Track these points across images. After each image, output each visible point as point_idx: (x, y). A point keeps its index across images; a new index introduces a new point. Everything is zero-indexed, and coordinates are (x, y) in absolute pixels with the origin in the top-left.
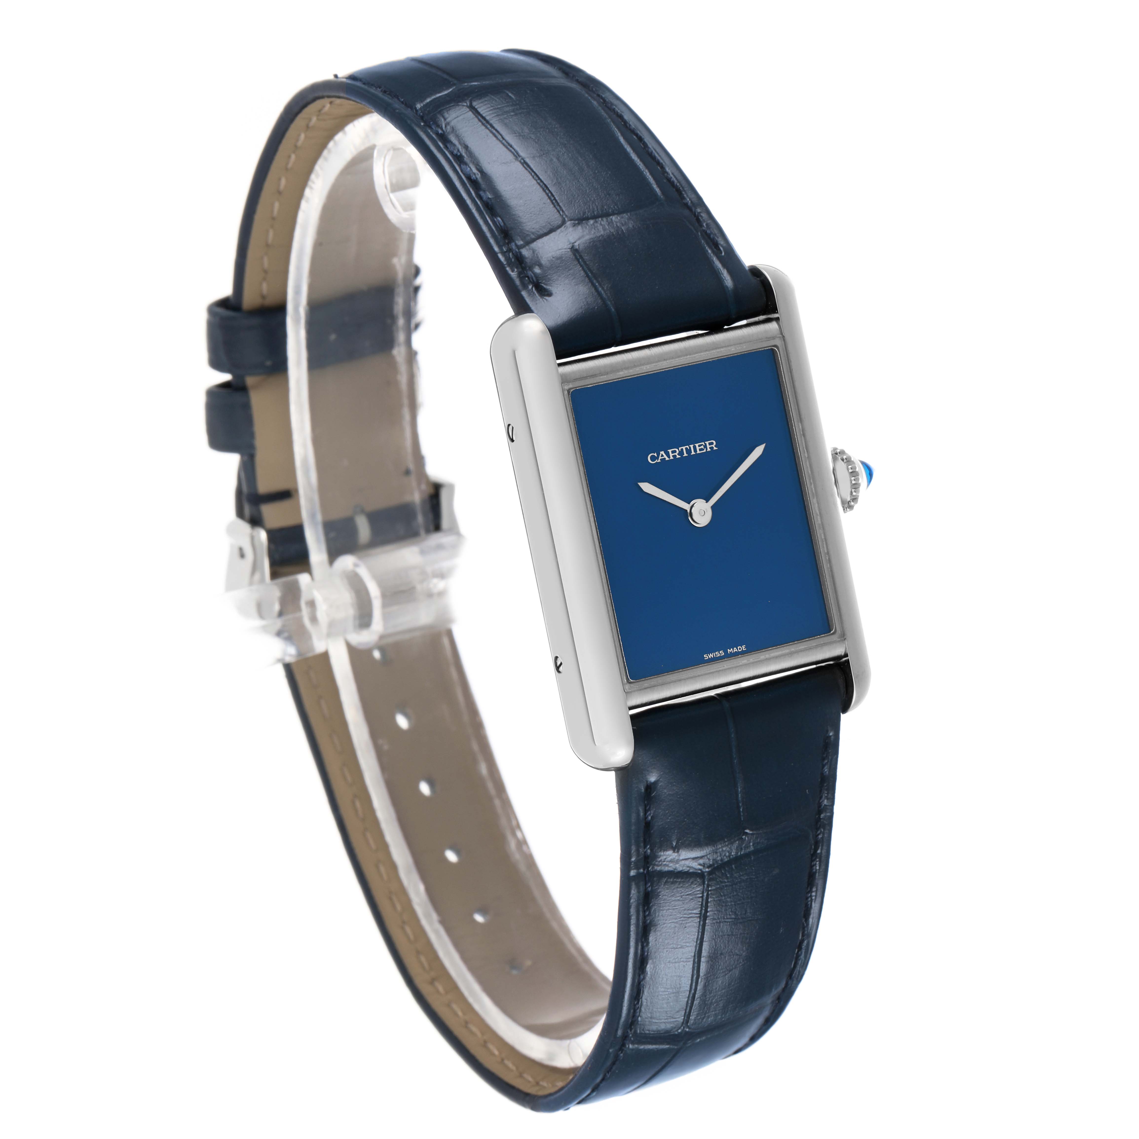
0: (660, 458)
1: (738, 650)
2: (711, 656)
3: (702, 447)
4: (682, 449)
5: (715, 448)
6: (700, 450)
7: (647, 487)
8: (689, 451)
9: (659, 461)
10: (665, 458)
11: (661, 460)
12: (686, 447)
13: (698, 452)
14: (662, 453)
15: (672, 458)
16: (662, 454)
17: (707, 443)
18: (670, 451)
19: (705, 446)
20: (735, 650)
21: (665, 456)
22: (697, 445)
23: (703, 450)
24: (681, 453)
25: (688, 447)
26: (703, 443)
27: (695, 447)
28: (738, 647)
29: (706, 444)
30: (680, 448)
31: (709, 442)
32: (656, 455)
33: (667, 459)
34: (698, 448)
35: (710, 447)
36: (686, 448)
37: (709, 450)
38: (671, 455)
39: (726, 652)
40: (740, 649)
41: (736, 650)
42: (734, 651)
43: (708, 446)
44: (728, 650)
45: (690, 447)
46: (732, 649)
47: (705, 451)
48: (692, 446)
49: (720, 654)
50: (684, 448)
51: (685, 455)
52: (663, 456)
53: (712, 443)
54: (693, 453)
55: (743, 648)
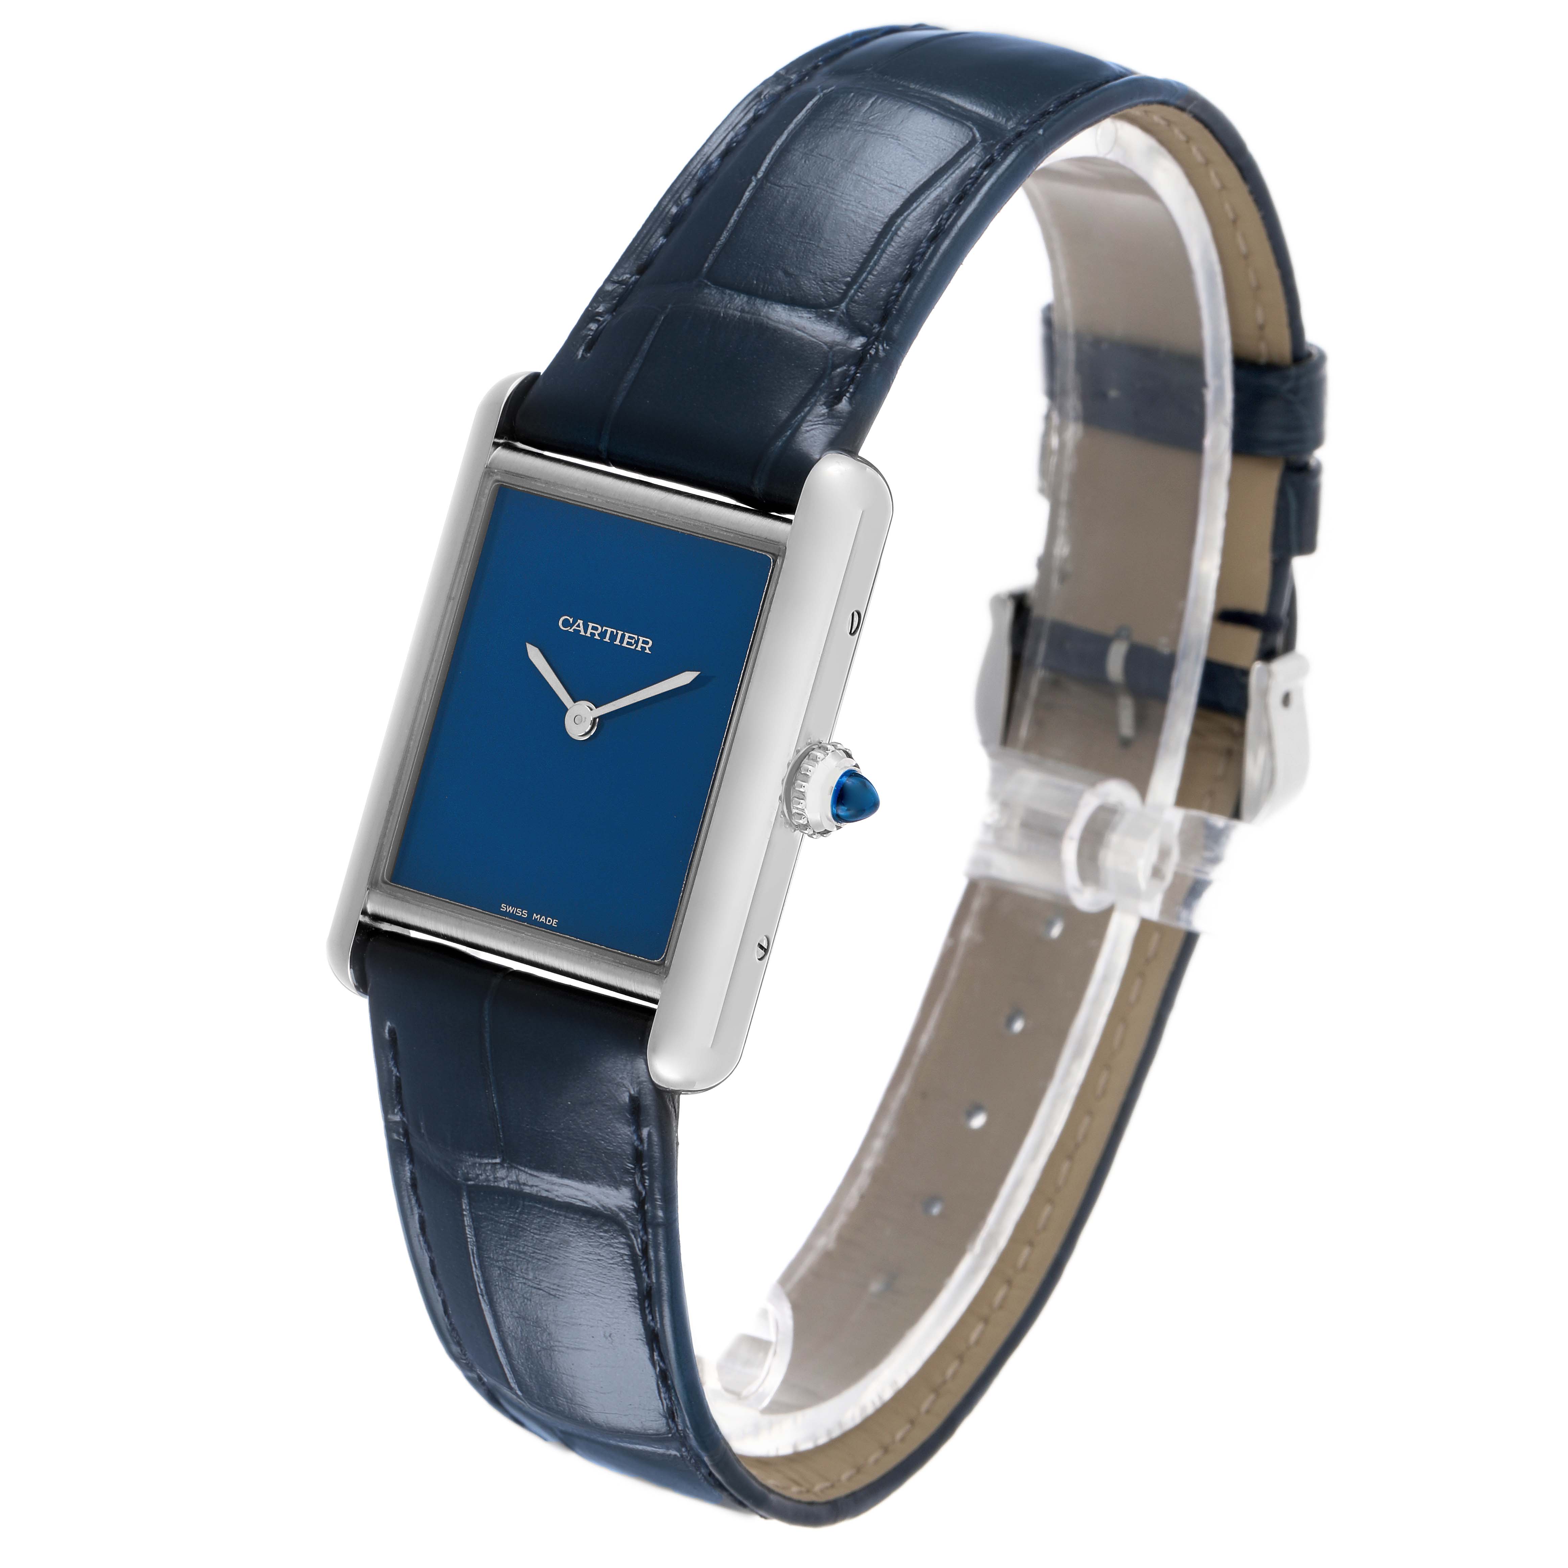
0: (574, 627)
1: (546, 921)
2: (510, 909)
3: (633, 641)
4: (607, 630)
5: (647, 651)
6: (628, 643)
7: (535, 655)
8: (613, 637)
9: (571, 630)
10: (580, 631)
11: (574, 630)
12: (613, 630)
13: (624, 645)
14: (580, 622)
15: (588, 634)
16: (579, 624)
17: (641, 639)
18: (591, 625)
19: (637, 642)
20: (543, 919)
21: (581, 628)
22: (627, 635)
23: (632, 645)
24: (603, 634)
25: (615, 631)
26: (636, 637)
27: (623, 636)
28: (548, 918)
29: (639, 639)
30: (604, 628)
31: (644, 639)
32: (571, 620)
33: (582, 633)
34: (626, 640)
35: (641, 646)
36: (612, 632)
37: (639, 649)
38: (590, 630)
39: (530, 915)
40: (549, 921)
41: (544, 921)
42: (541, 920)
43: (640, 644)
44: (535, 915)
45: (617, 633)
46: (539, 916)
47: (633, 647)
48: (620, 633)
49: (522, 914)
50: (610, 630)
51: (607, 639)
52: (579, 627)
53: (647, 643)
54: (617, 642)
55: (554, 922)
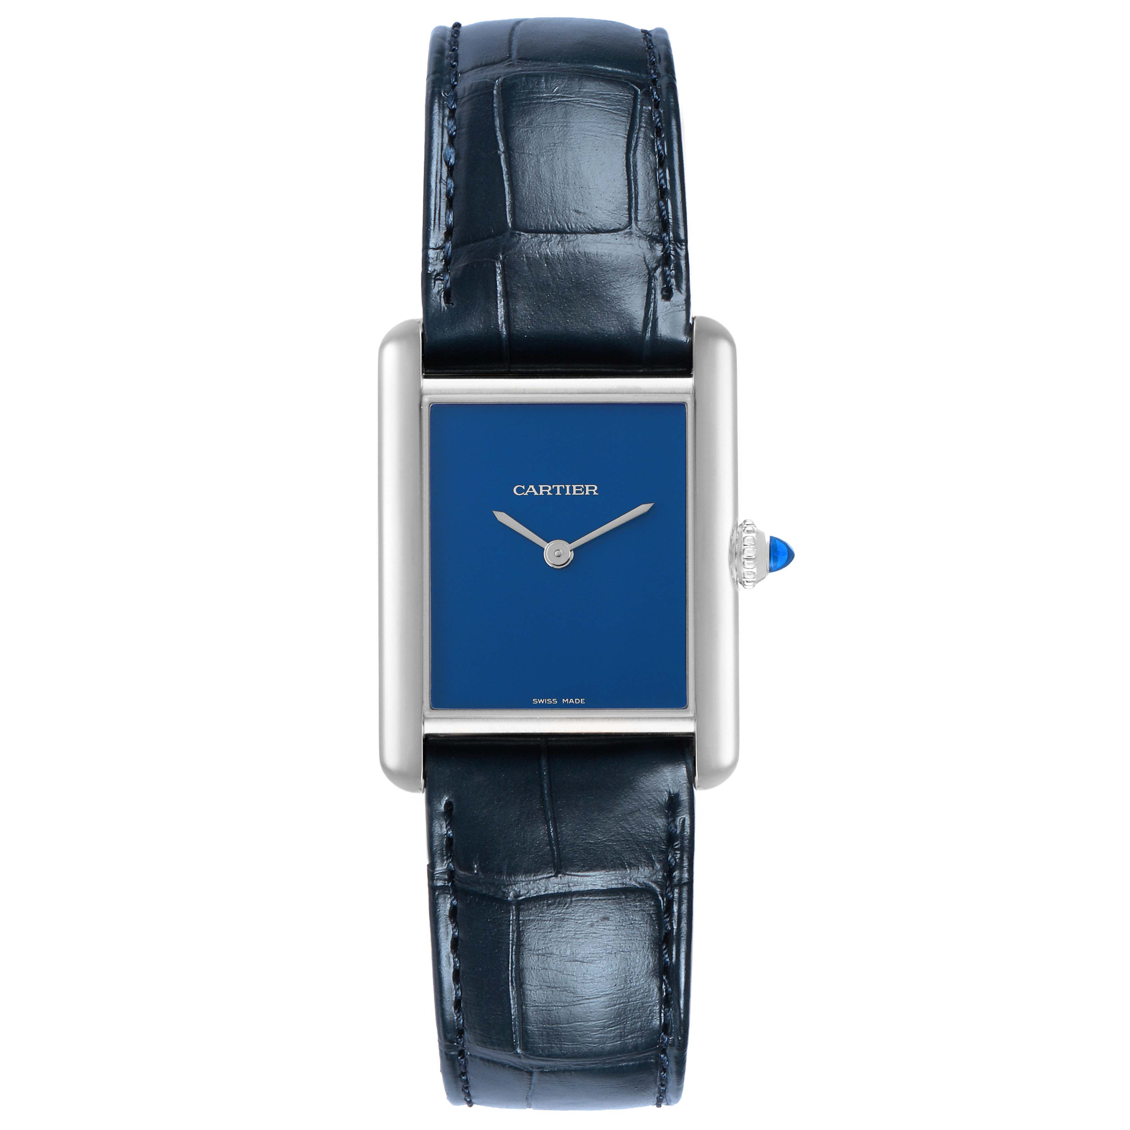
0: (528, 491)
1: (574, 702)
2: (541, 701)
3: (581, 490)
4: (557, 487)
5: (595, 493)
6: (577, 492)
7: (502, 517)
8: (563, 491)
9: (526, 494)
10: (534, 493)
11: (528, 493)
12: (561, 486)
13: (574, 493)
14: (532, 487)
15: (541, 493)
16: (531, 488)
17: (587, 486)
18: (541, 487)
19: (584, 489)
20: (571, 701)
21: (534, 491)
22: (574, 486)
23: (581, 492)
24: (554, 491)
25: (563, 486)
26: (582, 486)
27: (571, 488)
28: (576, 700)
29: (585, 487)
30: (553, 486)
31: (590, 486)
32: (523, 487)
33: (536, 494)
34: (575, 490)
35: (589, 491)
36: (561, 488)
37: (587, 493)
38: (541, 491)
39: (560, 701)
40: (577, 701)
41: (573, 702)
42: (570, 702)
43: (587, 490)
44: (563, 700)
45: (566, 487)
46: (567, 700)
47: (583, 493)
48: (568, 487)
49: (553, 702)
50: (558, 487)
51: (558, 493)
52: (532, 490)
53: (593, 488)
54: (568, 493)
55: (581, 701)
